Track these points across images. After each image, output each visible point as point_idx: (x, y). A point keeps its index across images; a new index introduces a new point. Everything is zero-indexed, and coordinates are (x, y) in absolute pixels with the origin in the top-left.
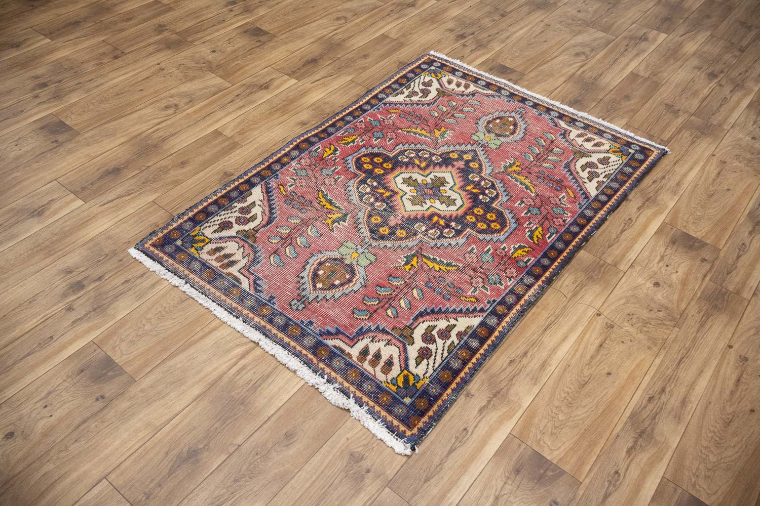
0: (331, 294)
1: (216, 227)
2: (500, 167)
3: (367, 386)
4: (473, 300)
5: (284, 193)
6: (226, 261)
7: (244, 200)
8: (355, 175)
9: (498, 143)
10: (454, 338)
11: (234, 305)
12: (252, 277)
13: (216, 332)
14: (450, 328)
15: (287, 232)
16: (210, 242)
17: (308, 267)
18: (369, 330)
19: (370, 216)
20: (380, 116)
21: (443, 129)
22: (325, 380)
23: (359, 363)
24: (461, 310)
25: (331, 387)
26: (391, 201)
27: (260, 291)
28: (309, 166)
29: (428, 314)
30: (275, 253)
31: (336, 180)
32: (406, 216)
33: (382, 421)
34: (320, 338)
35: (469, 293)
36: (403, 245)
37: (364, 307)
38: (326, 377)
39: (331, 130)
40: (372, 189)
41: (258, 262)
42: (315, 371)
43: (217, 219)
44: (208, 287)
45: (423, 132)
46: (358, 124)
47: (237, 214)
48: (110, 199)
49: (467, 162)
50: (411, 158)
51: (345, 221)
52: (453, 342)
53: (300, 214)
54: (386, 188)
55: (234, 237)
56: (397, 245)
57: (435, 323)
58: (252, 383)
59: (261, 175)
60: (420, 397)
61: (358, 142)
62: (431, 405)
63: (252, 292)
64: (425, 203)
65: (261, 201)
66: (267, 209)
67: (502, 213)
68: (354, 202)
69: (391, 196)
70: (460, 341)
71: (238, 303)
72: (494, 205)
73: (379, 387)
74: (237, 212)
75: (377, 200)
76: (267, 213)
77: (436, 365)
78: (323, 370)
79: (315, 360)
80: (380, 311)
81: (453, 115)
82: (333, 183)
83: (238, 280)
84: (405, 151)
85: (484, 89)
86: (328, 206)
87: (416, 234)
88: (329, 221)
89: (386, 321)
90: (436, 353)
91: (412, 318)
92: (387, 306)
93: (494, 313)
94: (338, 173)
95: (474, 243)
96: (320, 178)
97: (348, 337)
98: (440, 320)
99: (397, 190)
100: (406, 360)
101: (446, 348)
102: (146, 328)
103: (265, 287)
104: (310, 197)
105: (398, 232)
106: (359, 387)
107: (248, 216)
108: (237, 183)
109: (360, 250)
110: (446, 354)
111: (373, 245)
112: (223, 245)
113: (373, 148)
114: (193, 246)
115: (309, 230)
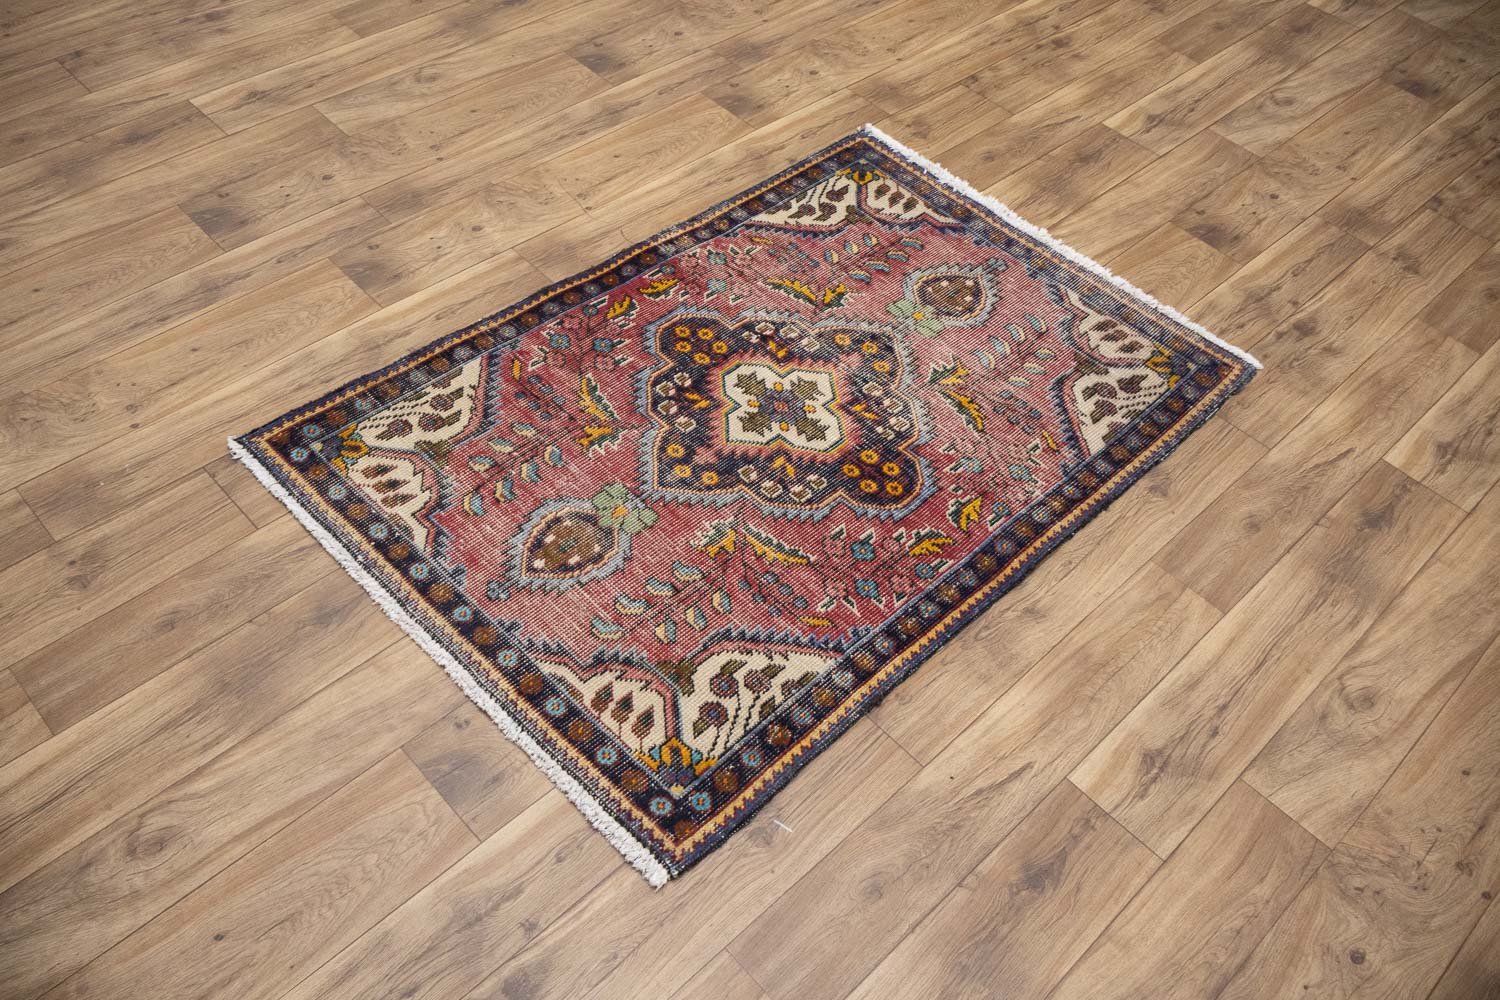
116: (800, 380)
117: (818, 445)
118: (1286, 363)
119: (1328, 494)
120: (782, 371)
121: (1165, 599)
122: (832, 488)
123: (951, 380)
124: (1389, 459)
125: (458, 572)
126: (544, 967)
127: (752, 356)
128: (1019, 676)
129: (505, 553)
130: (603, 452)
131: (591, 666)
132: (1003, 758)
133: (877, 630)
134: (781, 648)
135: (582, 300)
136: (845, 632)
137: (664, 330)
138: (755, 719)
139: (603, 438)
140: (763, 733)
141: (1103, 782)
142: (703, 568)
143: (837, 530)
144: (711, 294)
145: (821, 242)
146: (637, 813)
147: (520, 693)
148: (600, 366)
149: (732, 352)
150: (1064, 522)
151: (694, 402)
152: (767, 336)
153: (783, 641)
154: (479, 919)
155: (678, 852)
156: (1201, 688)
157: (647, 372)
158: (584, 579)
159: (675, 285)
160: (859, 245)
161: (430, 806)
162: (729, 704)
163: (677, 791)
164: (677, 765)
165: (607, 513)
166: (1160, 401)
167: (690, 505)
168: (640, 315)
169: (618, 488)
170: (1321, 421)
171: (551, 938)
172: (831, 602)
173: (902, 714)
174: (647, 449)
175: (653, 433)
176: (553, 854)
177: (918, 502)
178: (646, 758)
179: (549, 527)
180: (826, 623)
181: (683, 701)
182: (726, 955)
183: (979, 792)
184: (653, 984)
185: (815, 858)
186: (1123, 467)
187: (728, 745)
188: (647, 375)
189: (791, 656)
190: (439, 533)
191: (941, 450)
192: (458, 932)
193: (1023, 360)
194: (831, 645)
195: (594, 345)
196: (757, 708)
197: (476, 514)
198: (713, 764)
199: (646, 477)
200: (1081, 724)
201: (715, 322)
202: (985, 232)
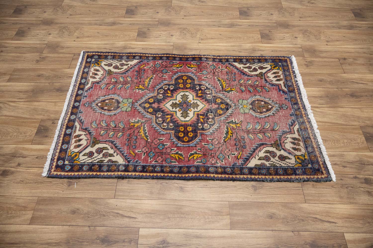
0: (269, 101)
1: (287, 160)
2: (145, 92)
3: (287, 73)
4: (228, 68)
5: (241, 153)
6: (296, 142)
7: (262, 165)
8: (202, 134)
9: (125, 101)
10: (248, 65)
11: (307, 123)
12: (291, 128)
13: (321, 121)
14: (245, 67)
15: (259, 135)
16: (296, 155)
17: (267, 115)
18: (270, 84)
19: (220, 115)
20: (143, 157)
21: (132, 124)
23: (283, 79)
24: (235, 68)
25: (297, 79)
26: (205, 113)
27: (293, 120)
28: (214, 157)
29: (246, 75)
30: (274, 130)
31: (213, 140)
32: (208, 104)
34: (288, 93)
35: (226, 70)
36: (224, 97)
37: (263, 90)
39: (176, 170)
40: (204, 124)
41: (284, 131)
43: (283, 164)
44: (312, 137)
45: (142, 131)
46: (159, 162)
47: (272, 159)
48: (328, 224)
49: (150, 104)
50: (168, 123)
51: (232, 121)
53: (246, 137)
54: (198, 119)
55: (283, 149)
56: (226, 98)
57: (248, 72)
58: (320, 99)
59: (241, 172)
60: (275, 62)
61: (175, 151)
63: (297, 122)
64: (194, 102)
65: (255, 158)
66: (257, 151)
67: (175, 79)
68: (218, 125)
69: (201, 115)
71: (305, 123)
72: (173, 83)
73: (284, 71)
74: (271, 160)
75: (208, 119)
76: (259, 149)
77: (262, 64)
78: (296, 85)
79: (296, 89)
80: (259, 85)
81: (115, 127)
82: (216, 139)
83: (298, 131)
84: (164, 129)
85: (76, 128)
86: (230, 132)
87: (214, 96)
88: (238, 125)
90: (258, 66)
91: (253, 77)
92: (256, 85)
94: (208, 142)
95: (201, 79)
96: (217, 146)
97: (278, 87)
99: (195, 115)
100: (268, 71)
101: (253, 65)
102: (347, 141)
103: (290, 120)
104: (232, 142)
105: (219, 102)
106: (290, 75)
107: (268, 154)
108: (257, 177)
109: (241, 106)
110: (255, 64)
111: (234, 105)
112: (291, 149)
113: (174, 142)
114: (305, 159)
115: (250, 128)
116: (197, 103)
117: (183, 119)
118: (347, 186)
119: (308, 227)
120: (195, 98)
121: (219, 213)
122: (172, 129)
123: (234, 126)
124: (345, 235)
125: (86, 96)
126: (12, 173)
127: (192, 91)
128: (159, 199)
129: (97, 98)
130: (137, 92)
131: (84, 129)
132: (132, 212)
133: (142, 164)
134: (119, 152)
135: (173, 60)
136: (135, 159)
137: (181, 75)
138: (96, 161)
139: (141, 89)
140: (94, 165)
141: (146, 237)
142: (125, 126)
143: (162, 138)
144: (201, 74)
145: (243, 76)
146: (55, 160)
147: (67, 124)
148: (159, 75)
149: (190, 88)
150: (216, 176)
151: (168, 93)
152: (202, 89)
153: (121, 152)
154: (15, 157)
155: (52, 173)
156: (199, 239)
157: (167, 81)
158: (102, 113)
159: (196, 67)
160: (252, 82)
161: (32, 132)
162: (96, 155)
163: (67, 162)
164: (73, 158)
165: (123, 104)
166: (287, 167)
167: (140, 113)
168: (181, 69)
169: (130, 100)
170: (336, 208)
171: (19, 169)
172: (140, 152)
173: (124, 185)
174: (146, 96)
175: (152, 94)
176: (37, 156)
177: (187, 146)
178: (70, 152)
179: (110, 99)
180: (134, 155)
181: (89, 147)
182: (37, 198)
183: (118, 213)
184: (21, 191)
185: (73, 196)
186: (251, 175)
187: (86, 162)
188: (166, 82)
189: (119, 155)
190: (92, 88)
191: (208, 139)
192: (10, 156)
193: (260, 133)
194: (128, 160)
195: (163, 70)
196: (99, 160)
197: (101, 88)
198: (79, 163)
199: (139, 102)
200: (158, 220)
201: (194, 80)
202: (292, 97)
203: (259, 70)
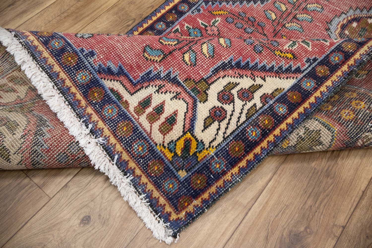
3: (137, 147)
4: (290, 56)
10: (257, 100)
14: (254, 88)
18: (158, 77)
22: (88, 131)
23: (135, 115)
24: (273, 67)
25: (94, 141)
29: (232, 67)
33: (146, 198)
34: (97, 76)
35: (286, 47)
37: (159, 46)
38: (90, 126)
42: (79, 116)
52: (255, 105)
57: (238, 80)
60: (199, 172)
62: (209, 185)
70: (264, 105)
73: (152, 150)
77: (229, 132)
78: (90, 116)
79: (83, 103)
80: (177, 54)
89: (180, 69)
90: (232, 115)
91: (212, 69)
92: (186, 48)
93: (312, 75)
97: (131, 81)
98: (245, 77)
100: (193, 120)
101: (245, 111)
106: (128, 146)
110: (243, 118)
202: (79, 68)
203: (219, 105)
